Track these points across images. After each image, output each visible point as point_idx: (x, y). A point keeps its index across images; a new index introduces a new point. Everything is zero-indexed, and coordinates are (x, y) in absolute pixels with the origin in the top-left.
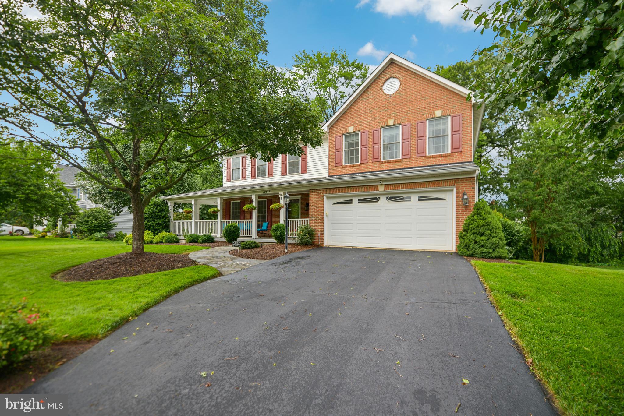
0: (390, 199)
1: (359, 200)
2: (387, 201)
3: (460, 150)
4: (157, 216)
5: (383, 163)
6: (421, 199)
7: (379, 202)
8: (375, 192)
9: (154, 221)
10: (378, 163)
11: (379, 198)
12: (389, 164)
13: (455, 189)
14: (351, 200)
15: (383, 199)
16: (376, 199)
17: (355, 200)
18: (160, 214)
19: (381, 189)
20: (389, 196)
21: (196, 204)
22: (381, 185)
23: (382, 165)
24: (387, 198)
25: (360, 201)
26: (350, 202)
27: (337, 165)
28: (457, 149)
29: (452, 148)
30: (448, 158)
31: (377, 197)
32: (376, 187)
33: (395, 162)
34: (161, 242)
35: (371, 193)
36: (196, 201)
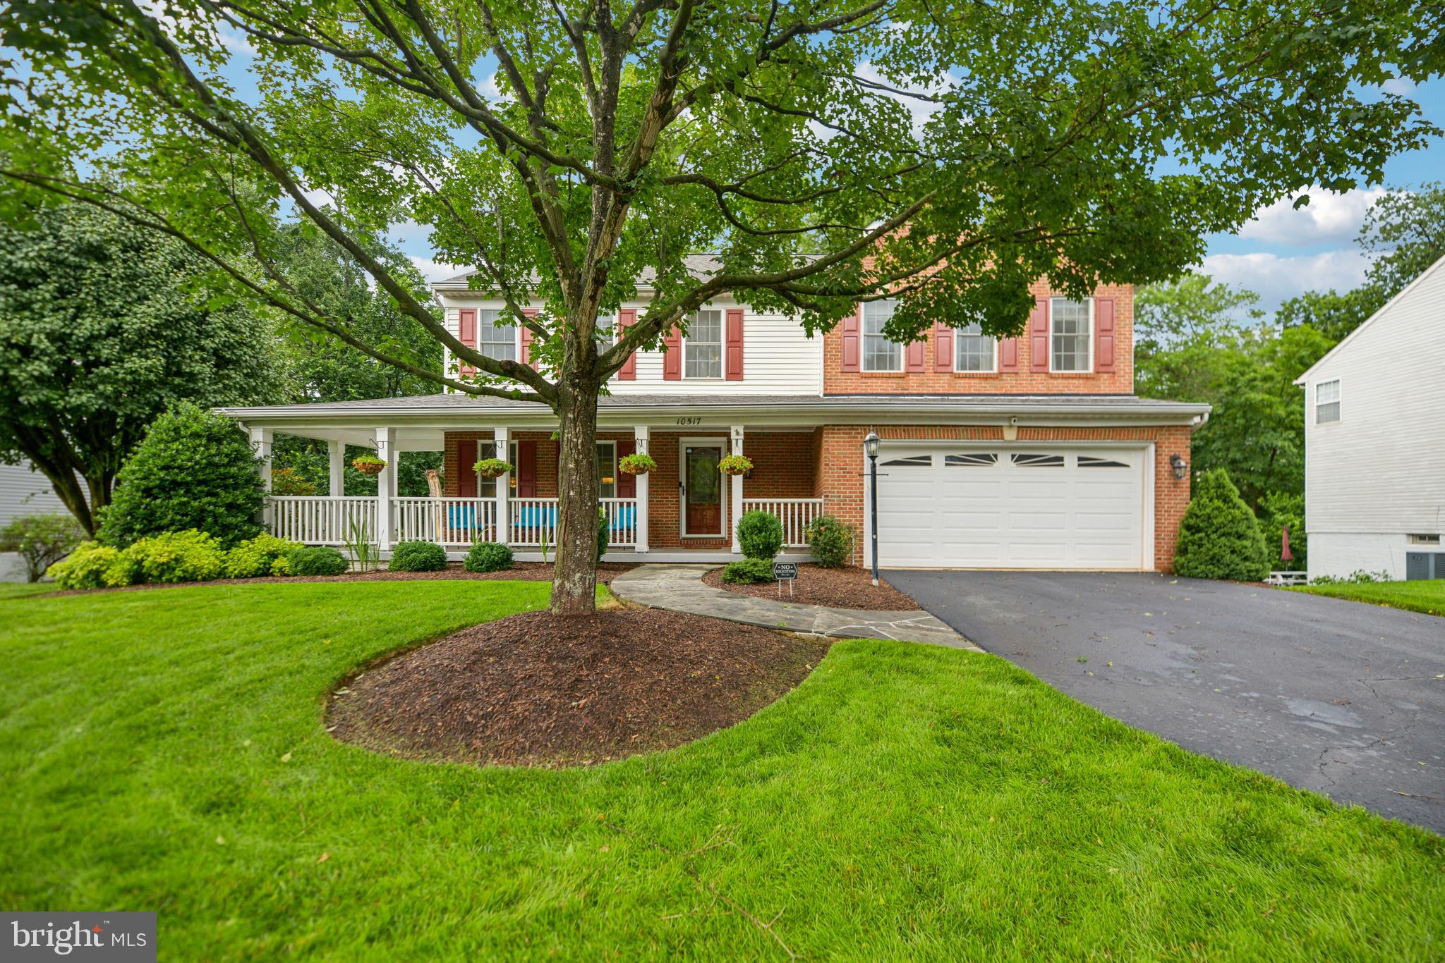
0: (1020, 459)
1: (948, 458)
2: (1013, 465)
3: (1111, 369)
4: (225, 477)
5: (959, 377)
6: (1084, 462)
7: (996, 464)
8: (995, 443)
9: (216, 495)
10: (947, 377)
11: (996, 456)
12: (972, 381)
13: (1152, 447)
14: (929, 458)
15: (1004, 460)
16: (989, 459)
17: (938, 459)
18: (234, 470)
19: (1010, 435)
20: (1018, 453)
21: (391, 443)
22: (1011, 426)
23: (958, 381)
24: (1013, 456)
25: (951, 461)
26: (925, 461)
27: (847, 369)
28: (1105, 366)
29: (1097, 364)
30: (1091, 382)
31: (991, 453)
32: (997, 431)
33: (986, 377)
34: (264, 572)
35: (983, 443)
36: (392, 432)
